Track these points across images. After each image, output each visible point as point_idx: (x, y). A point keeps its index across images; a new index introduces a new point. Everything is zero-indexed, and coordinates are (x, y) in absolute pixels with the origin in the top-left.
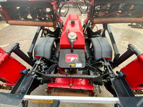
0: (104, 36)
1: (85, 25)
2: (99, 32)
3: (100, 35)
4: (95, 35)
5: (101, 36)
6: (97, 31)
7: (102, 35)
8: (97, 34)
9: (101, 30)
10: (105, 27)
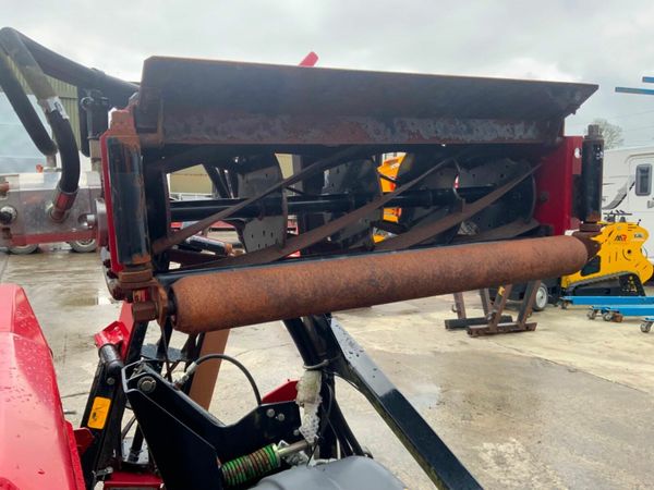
0: (335, 438)
1: (116, 372)
2: (278, 409)
3: (294, 439)
4: (248, 460)
5: (308, 450)
6: (255, 405)
7: (317, 442)
8: (268, 442)
9: (290, 389)
10: (321, 350)
